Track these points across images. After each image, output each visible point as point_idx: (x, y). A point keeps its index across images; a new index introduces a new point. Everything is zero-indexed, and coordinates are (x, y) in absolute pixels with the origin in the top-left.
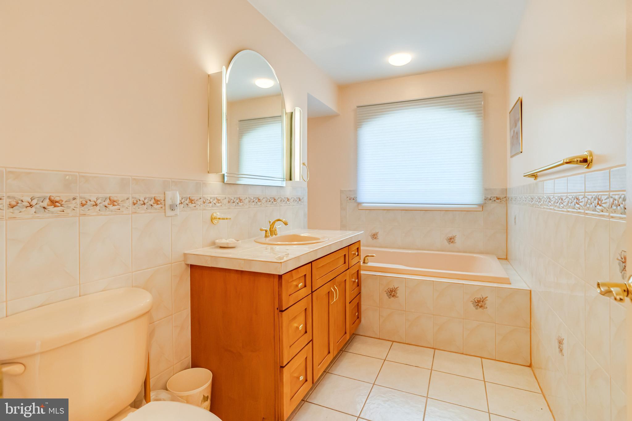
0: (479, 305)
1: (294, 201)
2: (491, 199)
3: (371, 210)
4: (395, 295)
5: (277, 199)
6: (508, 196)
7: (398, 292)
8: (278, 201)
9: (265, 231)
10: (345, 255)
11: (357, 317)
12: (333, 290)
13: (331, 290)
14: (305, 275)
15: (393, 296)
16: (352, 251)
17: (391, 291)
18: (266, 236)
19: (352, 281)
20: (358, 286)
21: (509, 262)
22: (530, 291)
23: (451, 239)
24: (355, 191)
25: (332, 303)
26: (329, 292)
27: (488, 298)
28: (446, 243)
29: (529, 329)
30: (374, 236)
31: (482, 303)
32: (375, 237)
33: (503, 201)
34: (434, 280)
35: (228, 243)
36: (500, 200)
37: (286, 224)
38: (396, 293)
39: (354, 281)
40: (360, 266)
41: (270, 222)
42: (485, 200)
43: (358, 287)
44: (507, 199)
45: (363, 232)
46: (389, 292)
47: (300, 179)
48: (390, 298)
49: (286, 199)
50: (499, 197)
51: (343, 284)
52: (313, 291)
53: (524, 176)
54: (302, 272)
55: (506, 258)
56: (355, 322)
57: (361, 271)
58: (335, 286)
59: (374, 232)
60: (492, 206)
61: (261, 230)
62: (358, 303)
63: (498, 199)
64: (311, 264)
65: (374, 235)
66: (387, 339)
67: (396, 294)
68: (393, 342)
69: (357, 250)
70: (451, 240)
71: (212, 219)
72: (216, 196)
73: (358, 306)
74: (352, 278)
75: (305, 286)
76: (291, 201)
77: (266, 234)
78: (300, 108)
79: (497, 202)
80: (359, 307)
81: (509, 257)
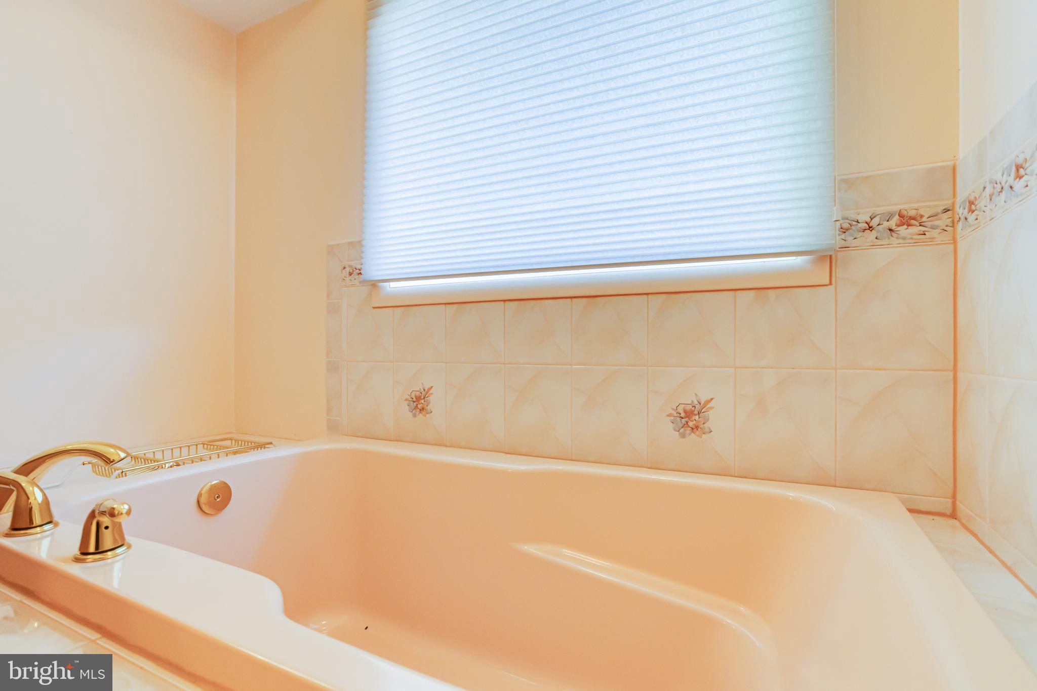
2: (871, 228)
3: (409, 306)
23: (689, 414)
28: (668, 430)
30: (419, 403)
32: (420, 406)
33: (934, 228)
36: (922, 225)
42: (843, 230)
50: (912, 213)
55: (949, 512)
59: (417, 387)
63: (906, 220)
65: (416, 397)
70: (690, 419)
79: (904, 238)
81: (962, 508)
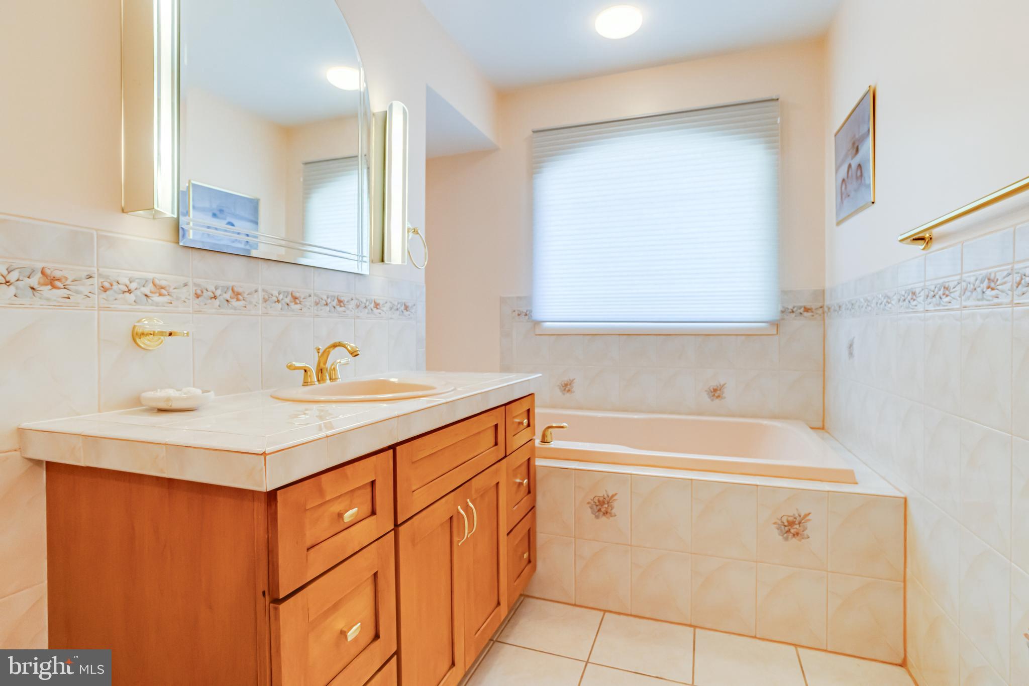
0: (792, 531)
1: (391, 309)
2: (793, 312)
3: (560, 335)
4: (609, 511)
5: (346, 300)
6: (827, 303)
7: (615, 504)
8: (350, 307)
9: (303, 371)
10: (496, 426)
11: (526, 562)
12: (462, 512)
13: (459, 512)
14: (373, 483)
15: (606, 513)
16: (514, 417)
17: (601, 503)
18: (306, 383)
19: (516, 483)
20: (529, 492)
21: (828, 433)
22: (903, 500)
23: (715, 390)
24: (529, 299)
25: (460, 544)
26: (451, 518)
27: (811, 515)
28: (705, 398)
29: (902, 584)
30: (567, 387)
31: (797, 526)
32: (567, 389)
33: (817, 314)
34: (693, 478)
35: (168, 399)
36: (812, 312)
37: (354, 354)
38: (611, 506)
39: (520, 484)
40: (533, 449)
41: (319, 349)
42: (783, 312)
43: (529, 495)
44: (826, 309)
45: (540, 375)
46: (597, 506)
47: (403, 261)
48: (597, 517)
49: (371, 303)
50: (809, 307)
51: (492, 493)
52: (399, 522)
53: (902, 241)
54: (361, 475)
55: (823, 427)
56: (522, 572)
57: (536, 459)
58: (468, 500)
59: (565, 379)
60: (796, 323)
61: (291, 367)
62: (529, 530)
63: (807, 310)
64: (391, 451)
65: (566, 385)
66: (591, 605)
67: (610, 508)
68: (605, 611)
69: (526, 414)
70: (716, 393)
71: (136, 335)
72: (151, 276)
73: (530, 536)
74: (516, 476)
75: (373, 513)
76: (384, 309)
77: (305, 377)
78: (403, 103)
79: (806, 317)
80: (531, 538)
81: (826, 426)
